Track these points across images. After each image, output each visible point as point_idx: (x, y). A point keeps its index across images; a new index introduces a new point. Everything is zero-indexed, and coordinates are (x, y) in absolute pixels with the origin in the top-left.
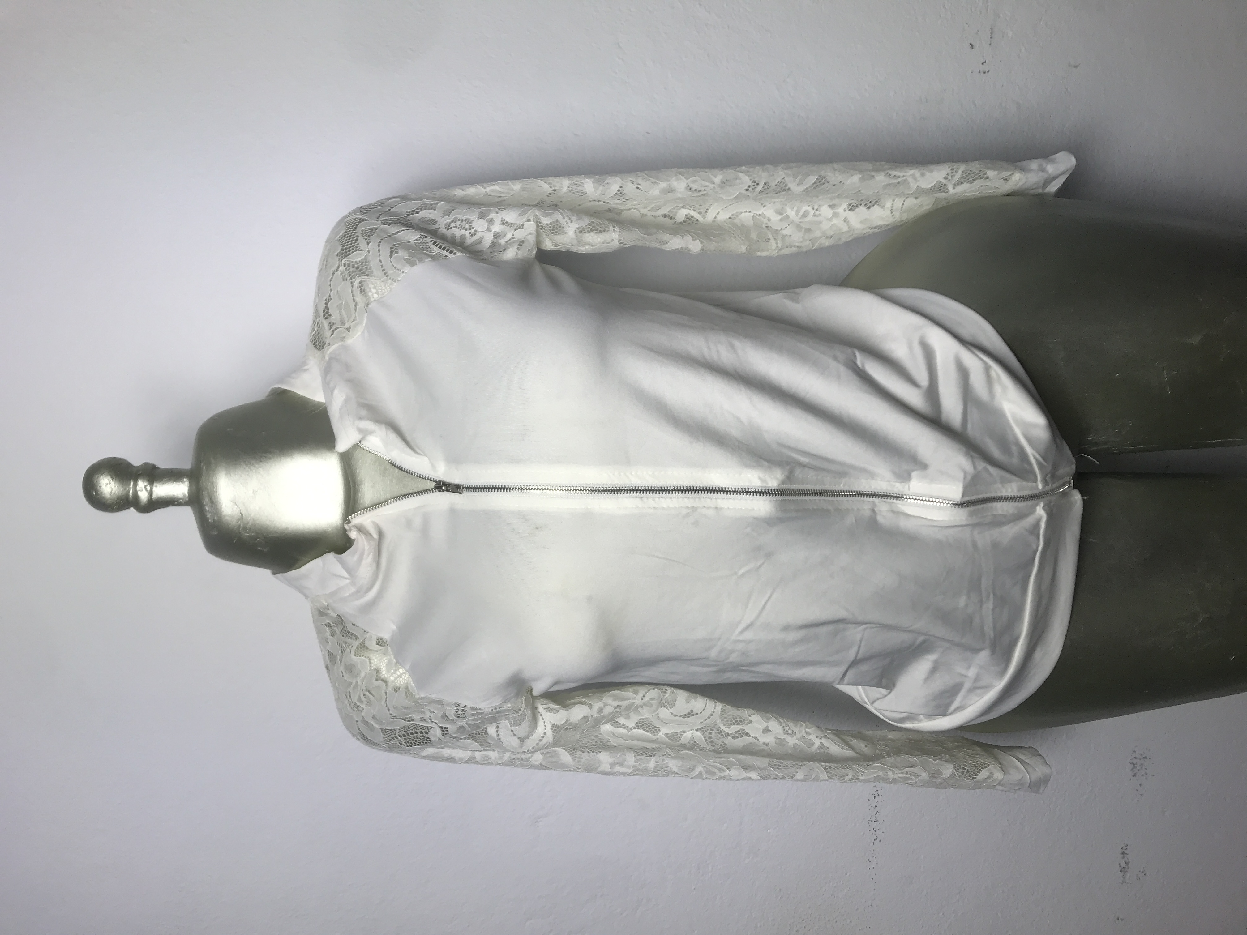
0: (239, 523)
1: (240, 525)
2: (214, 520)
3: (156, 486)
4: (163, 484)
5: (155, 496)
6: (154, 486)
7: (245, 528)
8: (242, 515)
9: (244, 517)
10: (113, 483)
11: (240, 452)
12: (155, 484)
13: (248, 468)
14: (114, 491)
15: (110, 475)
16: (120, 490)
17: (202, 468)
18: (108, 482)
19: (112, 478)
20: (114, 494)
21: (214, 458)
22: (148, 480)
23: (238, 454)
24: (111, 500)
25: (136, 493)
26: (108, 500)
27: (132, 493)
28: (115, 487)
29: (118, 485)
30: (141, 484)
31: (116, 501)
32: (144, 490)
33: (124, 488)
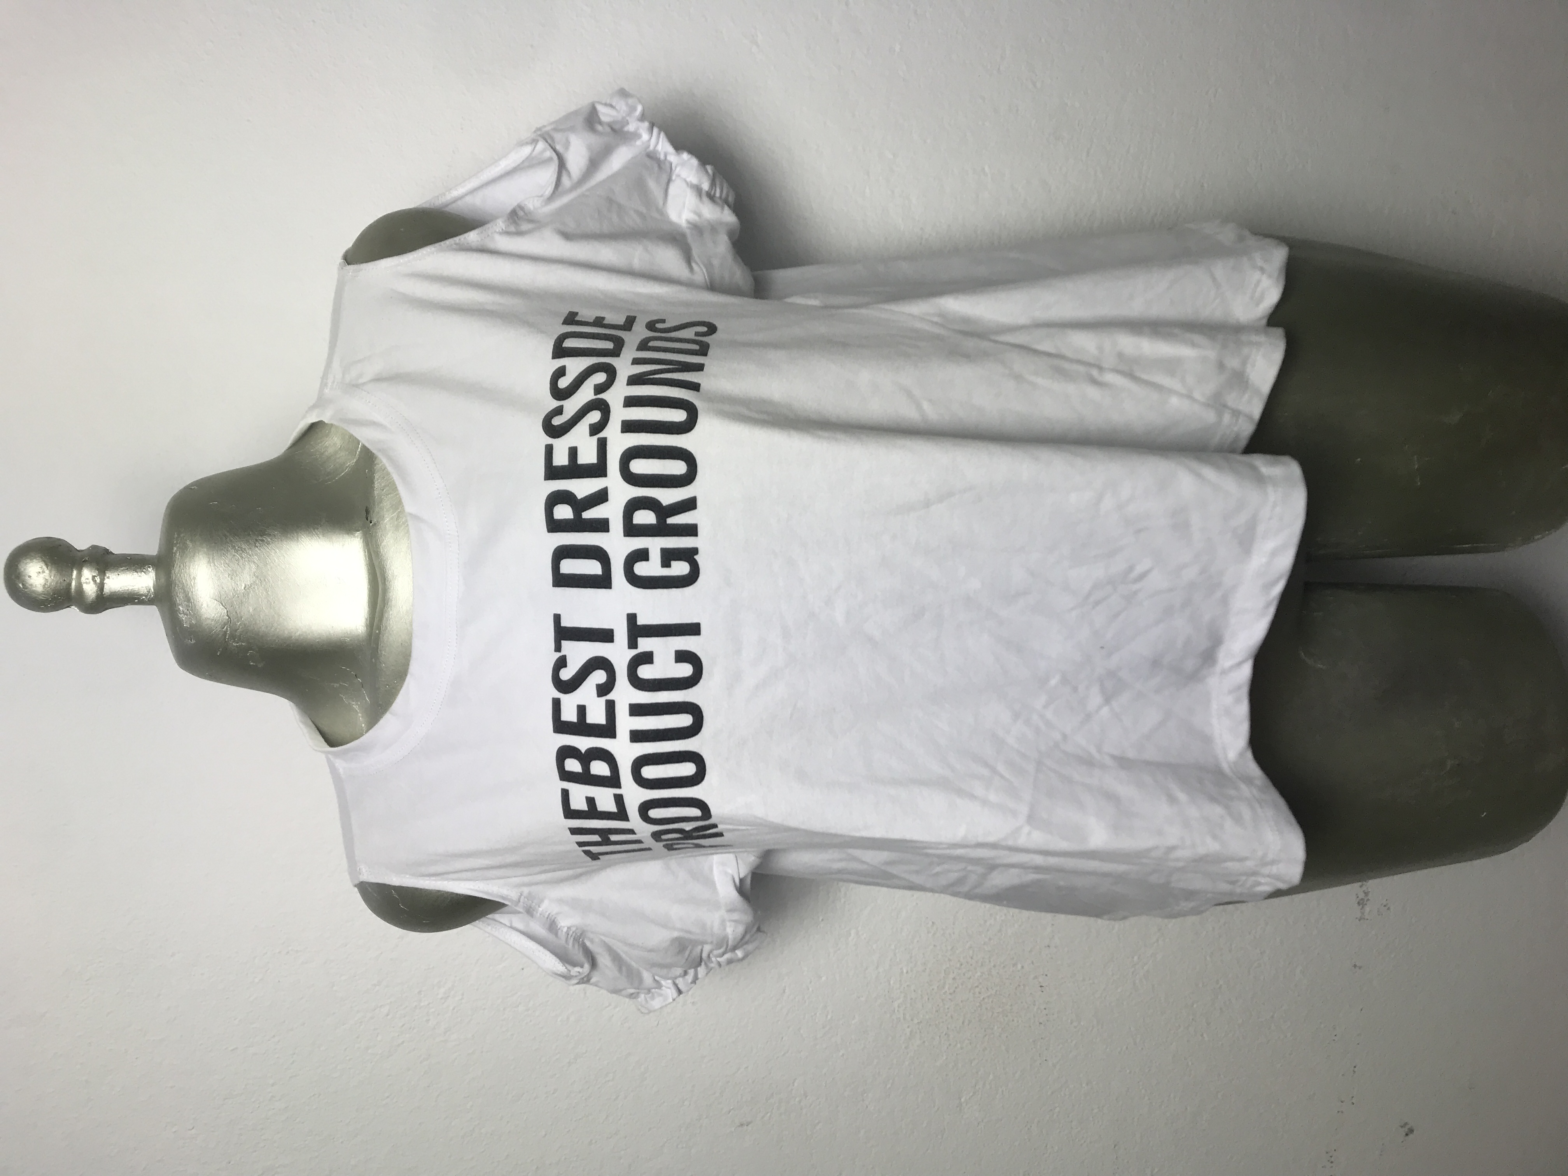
1: (227, 632)
2: (190, 623)
3: (109, 577)
4: (119, 574)
6: (106, 577)
7: (234, 636)
8: (229, 616)
9: (232, 621)
10: (47, 572)
11: (228, 534)
12: (107, 575)
13: (238, 555)
14: (49, 582)
15: (44, 561)
16: (57, 582)
17: (175, 554)
18: (41, 571)
19: (47, 565)
20: (48, 587)
21: (191, 541)
22: (98, 569)
23: (225, 536)
24: (44, 594)
25: (80, 586)
26: (40, 595)
27: (75, 585)
28: (50, 577)
29: (55, 575)
30: (87, 574)
31: (52, 596)
32: (92, 582)
33: (64, 579)
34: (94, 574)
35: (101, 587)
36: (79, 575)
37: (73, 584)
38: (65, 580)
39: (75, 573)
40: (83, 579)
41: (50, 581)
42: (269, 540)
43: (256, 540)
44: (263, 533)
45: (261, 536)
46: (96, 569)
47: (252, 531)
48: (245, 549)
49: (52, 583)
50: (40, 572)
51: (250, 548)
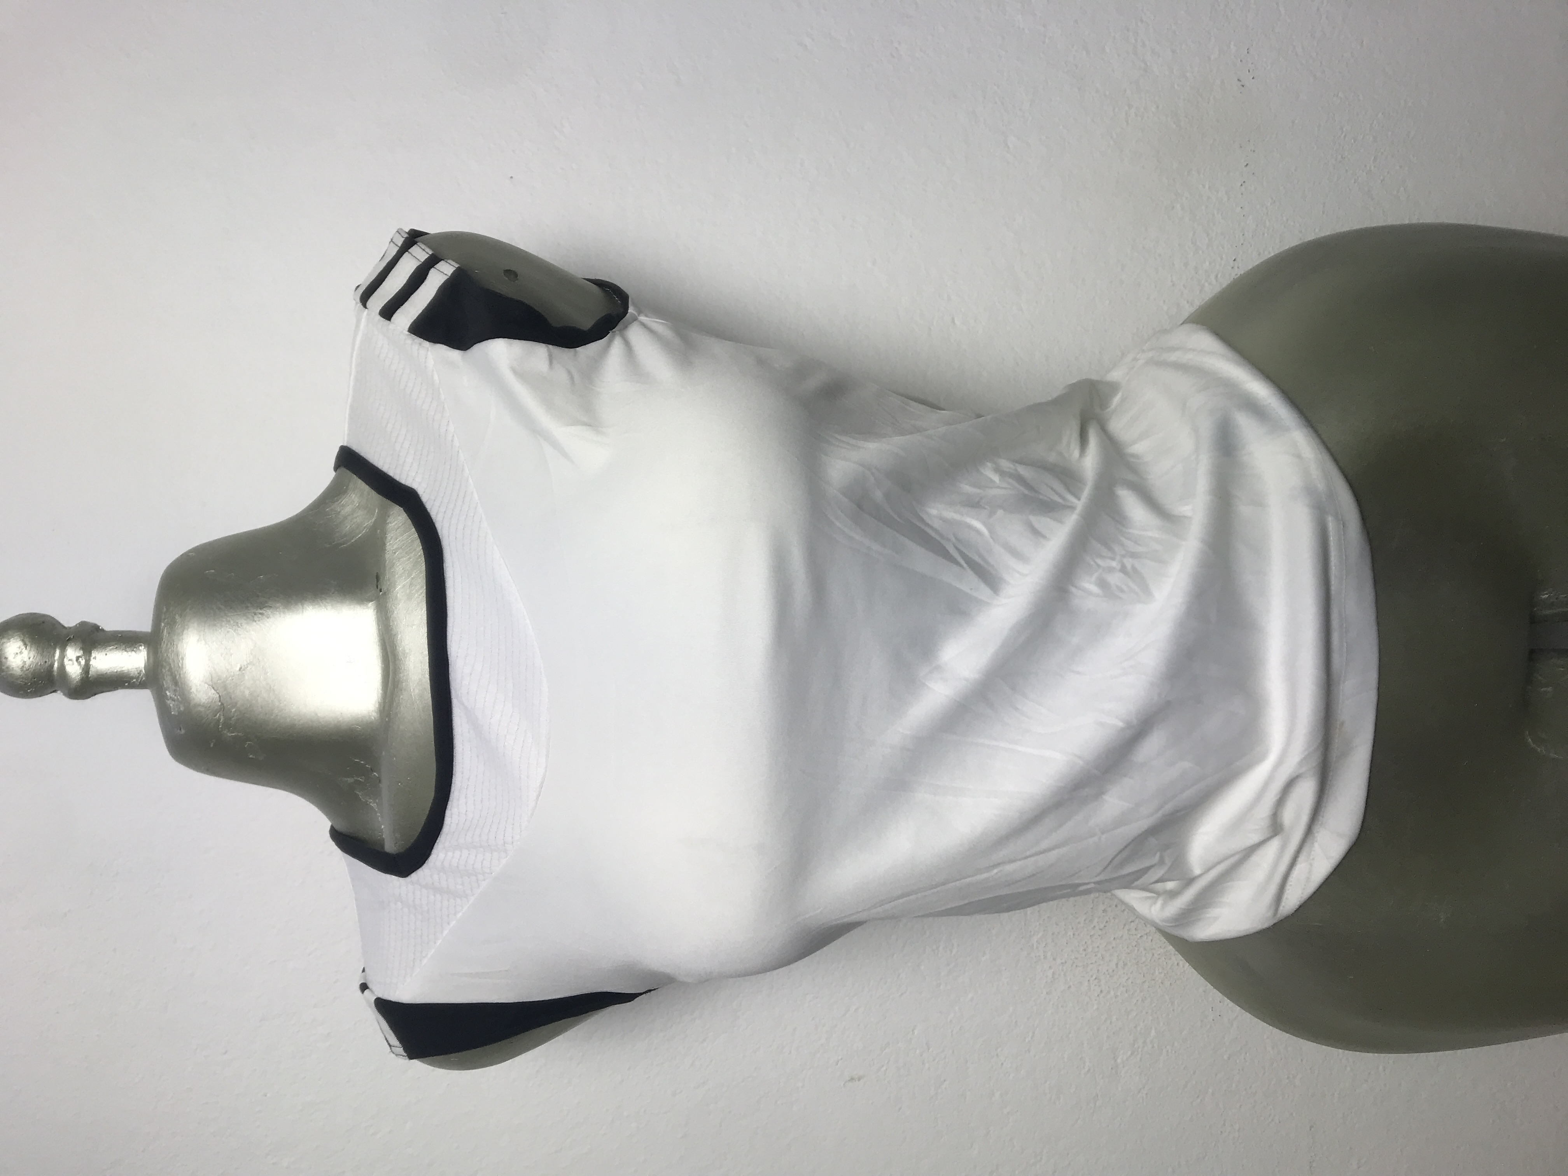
0: (219, 712)
1: (221, 718)
2: (179, 710)
3: (96, 658)
4: (107, 653)
7: (228, 725)
8: (222, 703)
9: (225, 707)
10: (26, 652)
11: (223, 607)
12: (93, 655)
13: (232, 631)
14: (27, 665)
15: (23, 641)
16: (37, 663)
17: (163, 632)
18: (19, 652)
19: (25, 645)
20: (26, 670)
21: (181, 616)
22: (82, 649)
23: (219, 609)
24: (23, 678)
25: (62, 667)
26: (17, 679)
27: (58, 668)
28: (29, 658)
29: (34, 656)
30: (72, 653)
31: (31, 679)
32: (76, 663)
33: (44, 661)
34: (78, 655)
35: (87, 668)
36: (63, 656)
37: (56, 665)
38: (46, 662)
39: (58, 653)
40: (66, 661)
41: (28, 662)
42: (270, 613)
43: (255, 614)
44: (262, 606)
45: (261, 609)
46: (80, 649)
47: (251, 603)
48: (241, 624)
49: (31, 665)
50: (17, 654)
51: (247, 623)
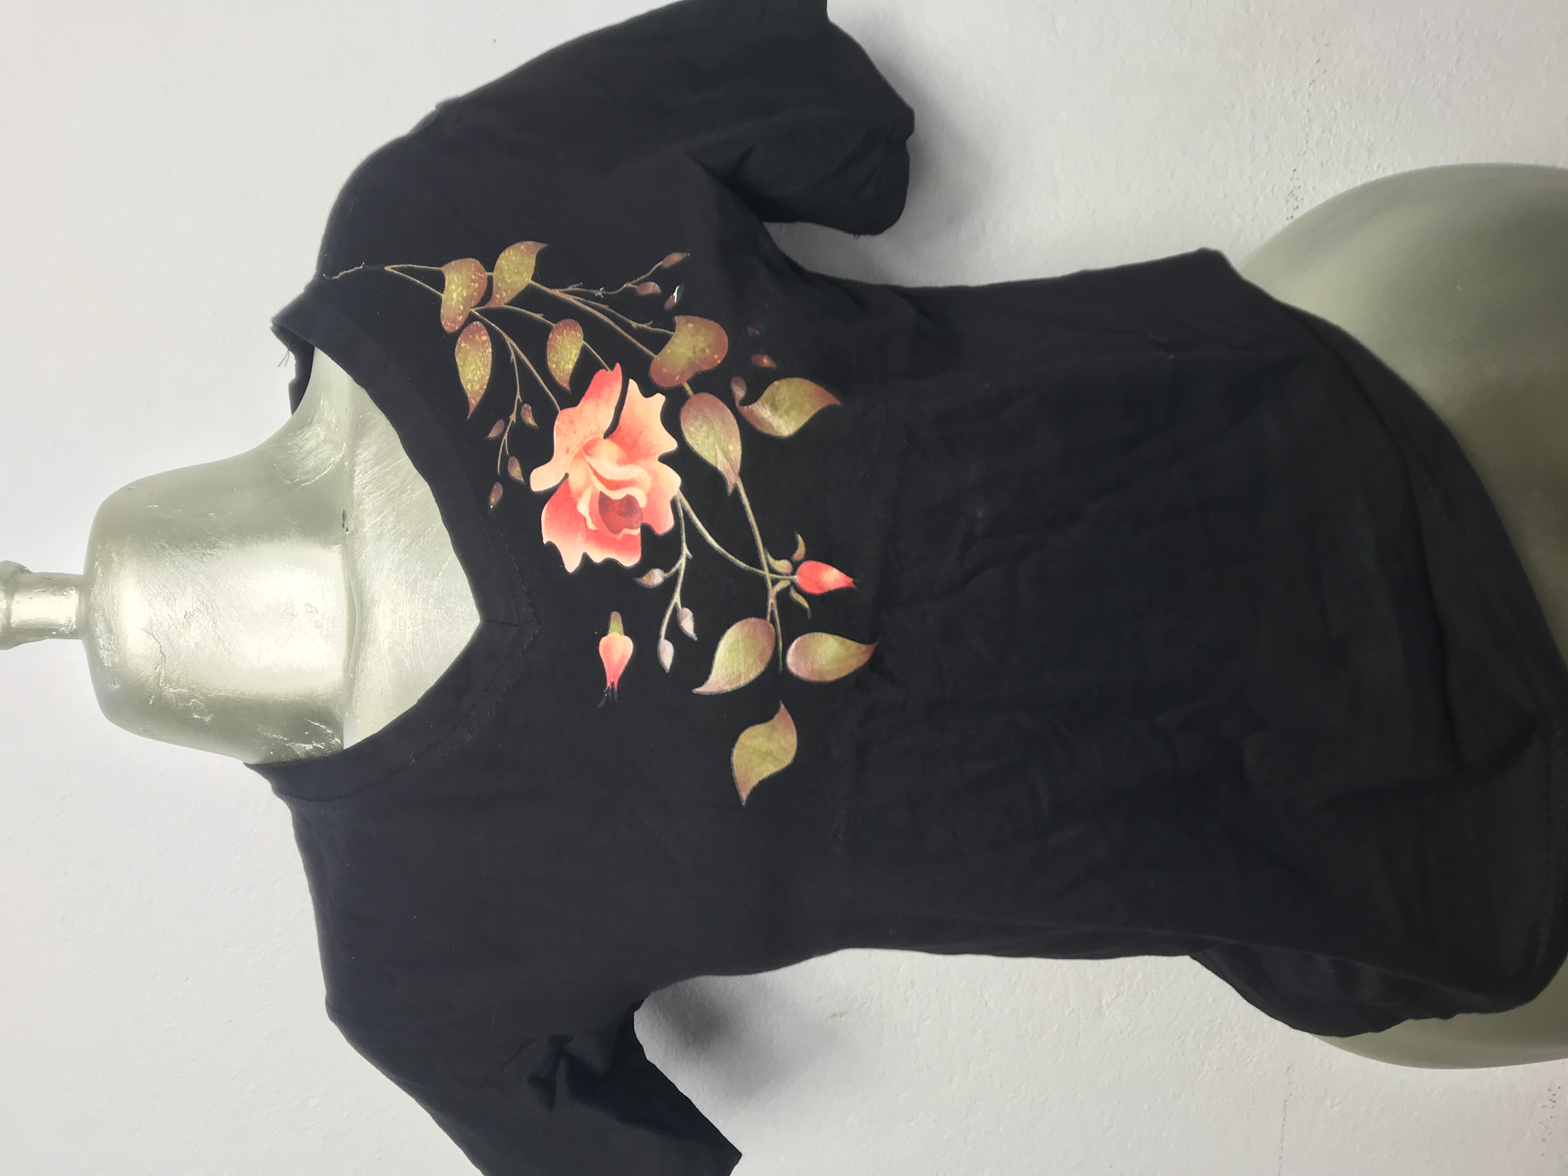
0: (159, 668)
1: (160, 673)
2: (112, 663)
3: (18, 602)
4: (31, 598)
5: (16, 620)
6: (14, 602)
7: (168, 681)
8: (163, 654)
9: (167, 661)
11: (166, 546)
21: (118, 554)
22: (5, 591)
35: (8, 616)
44: (212, 546)
46: (2, 592)
48: (187, 565)
51: (195, 564)
